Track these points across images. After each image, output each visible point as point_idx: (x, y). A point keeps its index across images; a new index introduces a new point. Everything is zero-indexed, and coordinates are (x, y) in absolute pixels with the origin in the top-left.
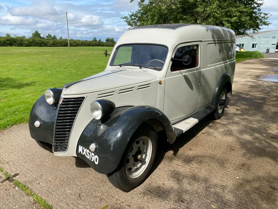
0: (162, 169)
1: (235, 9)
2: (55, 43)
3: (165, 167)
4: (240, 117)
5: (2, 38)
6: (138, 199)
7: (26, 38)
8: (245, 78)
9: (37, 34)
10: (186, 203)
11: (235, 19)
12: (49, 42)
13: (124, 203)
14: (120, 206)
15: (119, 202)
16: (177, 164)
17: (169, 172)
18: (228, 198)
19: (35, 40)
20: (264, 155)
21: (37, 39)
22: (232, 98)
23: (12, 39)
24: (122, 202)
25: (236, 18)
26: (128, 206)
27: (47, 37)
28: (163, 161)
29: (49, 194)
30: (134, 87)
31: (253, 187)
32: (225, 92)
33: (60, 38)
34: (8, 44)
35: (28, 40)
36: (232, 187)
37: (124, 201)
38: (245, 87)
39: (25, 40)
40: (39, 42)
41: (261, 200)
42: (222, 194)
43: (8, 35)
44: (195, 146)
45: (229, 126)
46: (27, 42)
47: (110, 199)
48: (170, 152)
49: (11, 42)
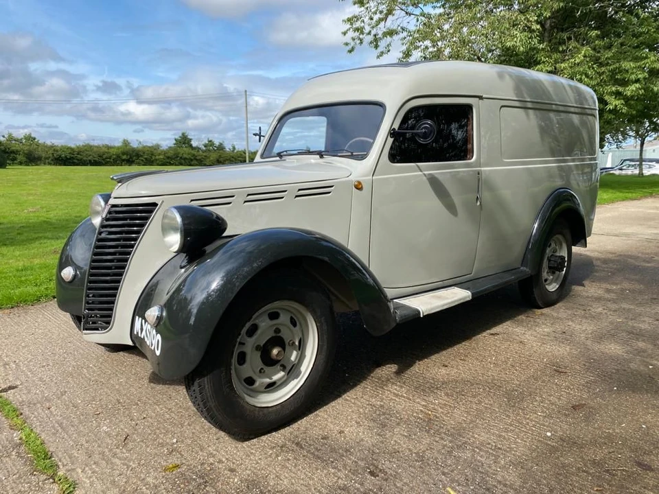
0: (353, 401)
1: (632, 65)
2: (221, 159)
3: (362, 397)
4: (609, 306)
5: (113, 150)
6: (260, 459)
7: (162, 149)
8: (656, 228)
9: (184, 141)
10: (382, 478)
11: (634, 89)
12: (209, 158)
13: (223, 462)
14: (209, 468)
15: (211, 460)
16: (394, 394)
17: (366, 408)
18: (503, 477)
19: (179, 153)
20: (646, 390)
21: (185, 151)
22: (604, 266)
23: (134, 150)
24: (220, 462)
25: (637, 85)
26: (229, 470)
27: (205, 146)
28: (362, 384)
29: (60, 431)
30: (286, 191)
31: (584, 459)
32: (564, 236)
33: (231, 148)
34: (124, 160)
35: (165, 153)
36: (523, 455)
37: (224, 460)
38: (651, 244)
39: (159, 152)
40: (187, 157)
41: (597, 490)
42: (490, 467)
43: (126, 143)
44: (461, 360)
45: (570, 323)
46: (161, 157)
47: (192, 451)
48: (389, 367)
49: (130, 156)
